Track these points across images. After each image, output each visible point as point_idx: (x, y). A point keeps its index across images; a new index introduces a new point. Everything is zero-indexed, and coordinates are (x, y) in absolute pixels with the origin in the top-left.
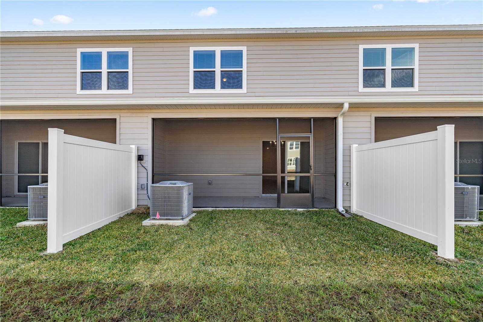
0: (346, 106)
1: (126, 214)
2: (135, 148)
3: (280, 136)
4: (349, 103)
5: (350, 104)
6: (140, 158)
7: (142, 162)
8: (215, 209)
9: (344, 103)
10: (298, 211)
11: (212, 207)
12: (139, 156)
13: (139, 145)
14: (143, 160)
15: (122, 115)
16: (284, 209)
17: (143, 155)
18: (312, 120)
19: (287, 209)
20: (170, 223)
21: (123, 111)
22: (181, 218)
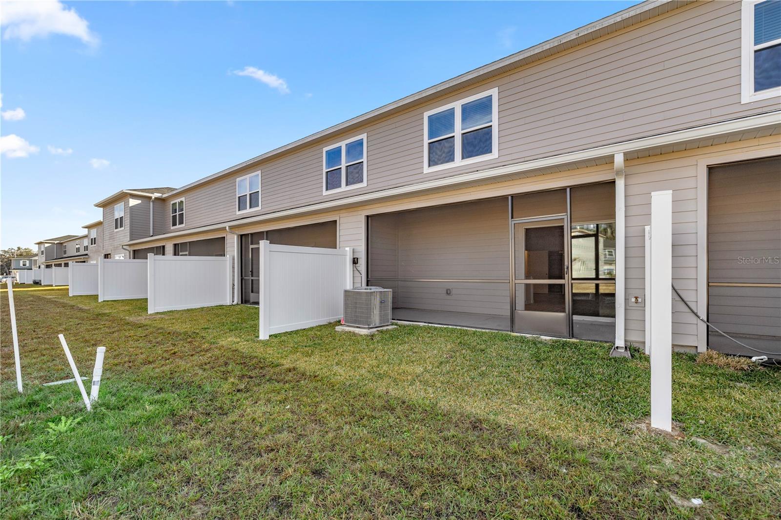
0: (619, 160)
1: (338, 320)
2: (350, 251)
3: (513, 222)
4: (624, 152)
5: (625, 154)
6: (355, 261)
7: (357, 265)
8: (427, 324)
9: (614, 154)
10: (542, 339)
11: (425, 322)
12: (354, 259)
13: (354, 247)
14: (357, 263)
15: (341, 215)
16: (519, 334)
17: (357, 259)
18: (568, 190)
19: (523, 334)
20: (357, 330)
21: (342, 211)
22: (367, 326)
